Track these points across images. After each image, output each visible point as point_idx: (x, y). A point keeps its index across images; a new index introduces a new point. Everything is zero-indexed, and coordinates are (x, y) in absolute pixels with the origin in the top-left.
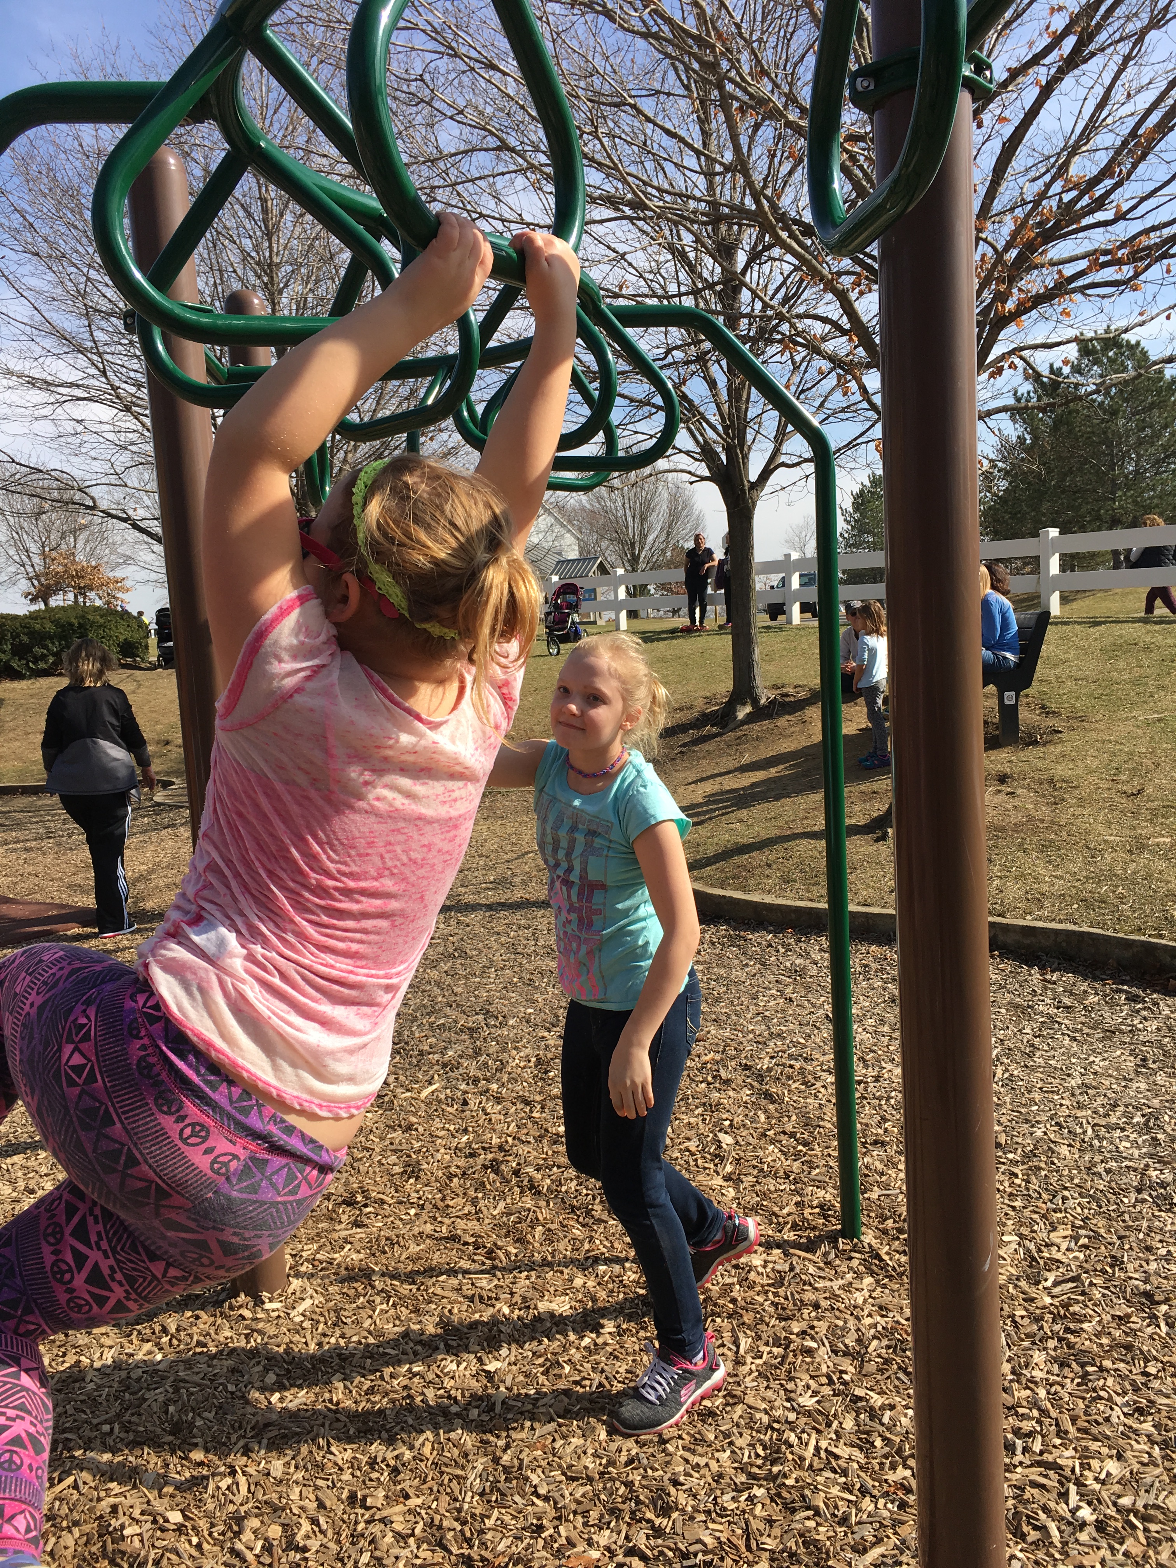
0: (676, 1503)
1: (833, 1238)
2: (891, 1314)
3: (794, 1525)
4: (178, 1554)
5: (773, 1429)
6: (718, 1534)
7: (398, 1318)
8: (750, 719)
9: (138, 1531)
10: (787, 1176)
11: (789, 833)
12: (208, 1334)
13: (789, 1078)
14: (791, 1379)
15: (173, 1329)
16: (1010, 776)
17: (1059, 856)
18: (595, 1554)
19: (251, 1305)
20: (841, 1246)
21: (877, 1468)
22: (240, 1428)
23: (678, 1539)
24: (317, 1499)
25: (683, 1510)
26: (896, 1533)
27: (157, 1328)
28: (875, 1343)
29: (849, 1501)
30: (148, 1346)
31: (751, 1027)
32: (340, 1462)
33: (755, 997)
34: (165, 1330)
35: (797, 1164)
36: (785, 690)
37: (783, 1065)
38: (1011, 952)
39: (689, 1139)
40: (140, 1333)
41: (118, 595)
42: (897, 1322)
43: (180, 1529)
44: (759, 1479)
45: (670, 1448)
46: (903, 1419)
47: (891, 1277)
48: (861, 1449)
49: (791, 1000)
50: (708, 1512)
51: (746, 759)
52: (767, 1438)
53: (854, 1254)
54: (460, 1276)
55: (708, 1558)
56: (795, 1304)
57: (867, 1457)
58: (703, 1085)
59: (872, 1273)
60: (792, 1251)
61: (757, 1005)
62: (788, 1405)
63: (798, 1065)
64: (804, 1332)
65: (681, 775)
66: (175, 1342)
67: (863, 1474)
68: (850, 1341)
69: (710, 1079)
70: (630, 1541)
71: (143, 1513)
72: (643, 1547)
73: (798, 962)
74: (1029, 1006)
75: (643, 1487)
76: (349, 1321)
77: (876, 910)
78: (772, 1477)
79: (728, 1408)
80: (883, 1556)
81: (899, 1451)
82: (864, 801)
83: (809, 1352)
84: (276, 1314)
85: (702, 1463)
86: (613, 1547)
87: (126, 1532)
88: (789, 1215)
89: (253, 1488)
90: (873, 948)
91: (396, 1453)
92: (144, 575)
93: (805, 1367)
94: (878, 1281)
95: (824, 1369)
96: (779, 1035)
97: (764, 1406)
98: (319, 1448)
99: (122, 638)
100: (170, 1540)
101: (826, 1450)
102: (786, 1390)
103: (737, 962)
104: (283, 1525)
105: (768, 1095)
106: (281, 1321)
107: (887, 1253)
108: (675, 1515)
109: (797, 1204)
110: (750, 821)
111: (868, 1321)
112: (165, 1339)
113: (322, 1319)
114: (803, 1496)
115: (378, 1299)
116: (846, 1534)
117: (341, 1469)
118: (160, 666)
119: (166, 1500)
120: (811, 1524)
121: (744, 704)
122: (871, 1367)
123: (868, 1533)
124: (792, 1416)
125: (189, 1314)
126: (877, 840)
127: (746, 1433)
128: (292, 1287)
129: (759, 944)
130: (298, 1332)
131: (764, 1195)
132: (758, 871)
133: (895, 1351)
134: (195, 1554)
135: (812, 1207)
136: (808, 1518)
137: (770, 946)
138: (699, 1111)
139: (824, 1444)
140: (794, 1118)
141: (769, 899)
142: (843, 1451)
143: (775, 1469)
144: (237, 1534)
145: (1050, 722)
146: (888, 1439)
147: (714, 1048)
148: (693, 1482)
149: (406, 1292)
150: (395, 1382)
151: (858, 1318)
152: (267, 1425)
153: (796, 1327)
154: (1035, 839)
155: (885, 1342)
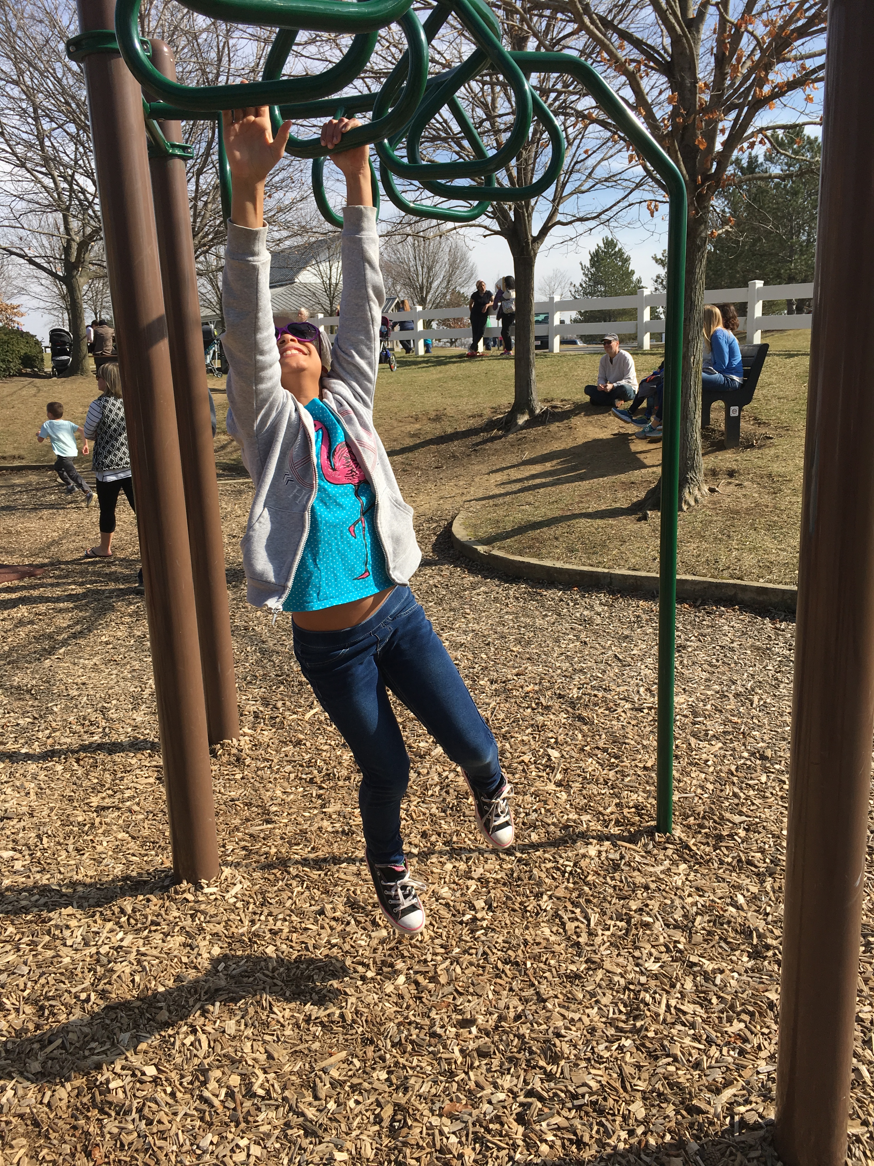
0: (562, 1053)
1: (650, 832)
2: (706, 895)
3: (659, 1070)
4: (156, 1103)
5: (629, 990)
6: (599, 1078)
7: (313, 898)
8: (528, 425)
9: (121, 1084)
10: (606, 783)
11: (569, 513)
12: (159, 915)
13: (596, 704)
14: (637, 948)
15: (129, 910)
16: (738, 472)
17: (782, 533)
18: (502, 1096)
19: (192, 889)
20: (657, 839)
21: (717, 1022)
22: (196, 992)
23: (568, 1082)
24: (266, 1052)
25: (568, 1058)
26: (740, 1076)
27: (116, 910)
28: (699, 918)
29: (699, 1049)
30: (110, 925)
31: (558, 665)
32: (282, 1020)
33: (557, 640)
34: (122, 911)
35: (612, 773)
36: (554, 403)
37: (589, 694)
38: (747, 606)
39: (524, 753)
40: (101, 914)
41: (16, 319)
42: (713, 901)
43: (155, 1081)
44: (626, 1032)
45: (549, 1006)
46: (731, 981)
47: (700, 864)
48: (702, 1006)
49: (585, 643)
50: (588, 1060)
51: (526, 456)
52: (626, 997)
53: (668, 845)
54: (358, 864)
55: (594, 1098)
56: (629, 886)
57: (706, 1012)
58: (529, 710)
59: (685, 861)
60: (619, 843)
61: (559, 647)
62: (637, 969)
63: (600, 694)
64: (641, 910)
65: (477, 468)
66: (132, 921)
67: (706, 1027)
68: (678, 915)
69: (534, 705)
70: (528, 1084)
71: (123, 1068)
72: (539, 1089)
73: (586, 613)
74: (768, 649)
75: (533, 1039)
76: (273, 901)
77: (643, 574)
78: (636, 1031)
79: (591, 972)
80: (735, 1095)
81: (732, 1007)
82: (625, 490)
83: (647, 925)
84: (213, 897)
85: (576, 1019)
86: (515, 1089)
87: (112, 1086)
88: (612, 813)
89: (212, 1044)
90: (641, 602)
91: (328, 1012)
92: (35, 303)
93: (647, 938)
94: (690, 867)
95: (662, 940)
96: (581, 671)
97: (619, 971)
98: (263, 1008)
99: (23, 352)
100: (148, 1090)
101: (675, 1007)
102: (633, 957)
103: (537, 613)
104: (241, 1075)
105: (580, 718)
106: (218, 903)
107: (694, 844)
108: (562, 1063)
109: (617, 805)
110: (537, 504)
111: (689, 900)
112: (124, 919)
113: (251, 900)
114: (662, 1045)
115: (294, 883)
116: (700, 1076)
117: (283, 1026)
118: (54, 375)
119: (141, 1056)
120: (672, 1068)
121: (523, 413)
122: (698, 938)
123: (718, 1076)
124: (643, 979)
125: (141, 897)
126: (639, 520)
127: (608, 992)
128: (224, 874)
129: (553, 599)
130: (233, 911)
131: (590, 798)
132: (548, 543)
133: (714, 924)
134: (171, 1101)
135: (629, 808)
136: (669, 1064)
137: (562, 600)
138: (529, 731)
139: (673, 1003)
140: (604, 736)
141: (559, 565)
142: (689, 1008)
143: (639, 1024)
144: (204, 1083)
145: (763, 430)
146: (722, 997)
147: (532, 680)
148: (573, 1034)
149: (316, 877)
150: (318, 952)
151: (681, 897)
152: (217, 990)
153: (634, 905)
154: (763, 520)
155: (707, 918)
